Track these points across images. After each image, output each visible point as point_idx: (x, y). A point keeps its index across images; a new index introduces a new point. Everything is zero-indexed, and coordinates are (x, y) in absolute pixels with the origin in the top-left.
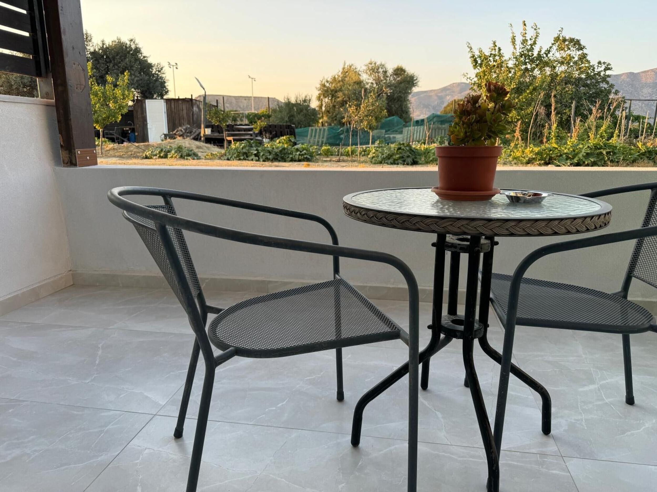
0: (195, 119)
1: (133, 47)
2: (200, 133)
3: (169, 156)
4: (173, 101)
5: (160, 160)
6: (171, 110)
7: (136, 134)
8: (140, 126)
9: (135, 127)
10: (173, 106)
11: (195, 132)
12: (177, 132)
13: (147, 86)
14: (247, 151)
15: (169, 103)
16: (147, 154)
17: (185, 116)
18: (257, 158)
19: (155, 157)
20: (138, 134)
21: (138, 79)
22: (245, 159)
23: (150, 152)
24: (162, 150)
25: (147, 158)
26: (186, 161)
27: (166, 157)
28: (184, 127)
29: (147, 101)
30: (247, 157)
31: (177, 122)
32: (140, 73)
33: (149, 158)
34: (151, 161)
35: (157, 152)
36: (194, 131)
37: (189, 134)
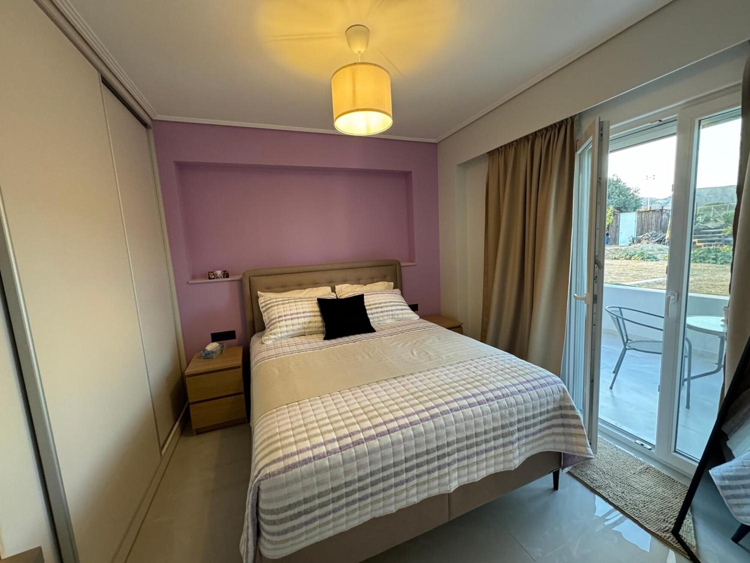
0: (663, 224)
1: (615, 179)
2: (665, 236)
3: (633, 258)
4: (644, 213)
5: (625, 260)
6: (641, 219)
7: (609, 237)
8: (613, 232)
9: (609, 232)
10: (643, 216)
11: (661, 236)
12: (644, 236)
13: (623, 203)
14: (704, 256)
15: (640, 214)
16: (616, 256)
17: (654, 223)
18: (715, 261)
19: (621, 259)
20: (611, 237)
21: (617, 200)
22: (702, 262)
23: (618, 255)
24: (627, 254)
25: (615, 259)
26: (646, 262)
27: (630, 259)
28: (651, 233)
29: (622, 215)
30: (704, 260)
31: (645, 227)
32: (618, 196)
33: (617, 259)
34: (617, 262)
35: (624, 256)
36: (659, 235)
37: (654, 238)
